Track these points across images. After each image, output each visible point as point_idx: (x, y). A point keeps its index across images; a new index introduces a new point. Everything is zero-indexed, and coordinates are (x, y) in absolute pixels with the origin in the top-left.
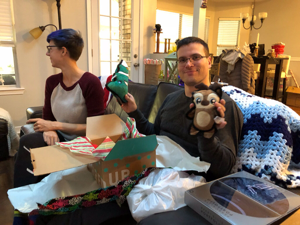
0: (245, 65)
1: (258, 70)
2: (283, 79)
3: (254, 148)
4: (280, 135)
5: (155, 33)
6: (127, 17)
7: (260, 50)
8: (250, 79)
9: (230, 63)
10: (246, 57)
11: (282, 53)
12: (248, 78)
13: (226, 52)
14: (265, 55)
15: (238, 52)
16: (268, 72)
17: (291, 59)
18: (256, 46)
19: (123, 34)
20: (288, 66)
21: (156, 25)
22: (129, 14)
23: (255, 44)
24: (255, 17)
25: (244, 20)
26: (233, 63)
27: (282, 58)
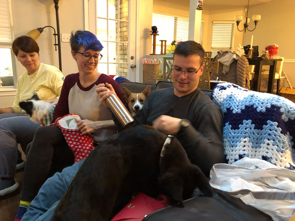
0: (240, 66)
1: (253, 71)
2: (277, 80)
3: (249, 137)
4: (274, 124)
5: (151, 35)
6: (124, 20)
7: (254, 52)
8: (245, 80)
9: (225, 64)
10: (241, 58)
11: (275, 54)
12: (243, 78)
13: (221, 53)
14: (260, 56)
15: (233, 54)
16: (262, 73)
17: (284, 60)
18: (250, 47)
19: (120, 37)
20: (281, 67)
21: (152, 27)
22: (125, 16)
23: (249, 46)
24: (249, 19)
25: (238, 23)
26: (228, 64)
27: (275, 59)
